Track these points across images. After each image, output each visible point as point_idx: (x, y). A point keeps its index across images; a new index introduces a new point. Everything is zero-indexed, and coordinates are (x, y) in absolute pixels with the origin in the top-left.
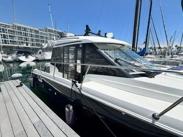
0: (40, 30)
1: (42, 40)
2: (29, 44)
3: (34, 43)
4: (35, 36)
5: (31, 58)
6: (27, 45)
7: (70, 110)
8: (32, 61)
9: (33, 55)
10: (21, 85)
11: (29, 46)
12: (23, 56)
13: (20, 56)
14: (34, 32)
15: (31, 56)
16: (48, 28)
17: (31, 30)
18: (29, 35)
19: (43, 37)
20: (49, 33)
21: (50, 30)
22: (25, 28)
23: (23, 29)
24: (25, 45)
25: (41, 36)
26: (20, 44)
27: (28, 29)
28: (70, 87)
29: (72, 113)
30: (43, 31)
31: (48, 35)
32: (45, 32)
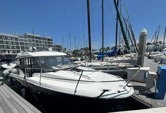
0: (20, 37)
1: (22, 47)
2: (10, 51)
3: (15, 50)
4: (15, 43)
5: (13, 65)
6: (9, 52)
7: (23, 91)
8: (14, 68)
9: (14, 62)
10: (3, 84)
11: (11, 53)
12: (5, 63)
13: (3, 64)
14: (14, 39)
15: (13, 63)
16: (27, 34)
17: (11, 38)
18: (10, 43)
19: (23, 43)
20: (29, 39)
21: (29, 36)
22: (6, 37)
23: (4, 37)
24: (7, 53)
25: (21, 43)
26: (2, 53)
27: (9, 37)
28: (23, 80)
29: (24, 92)
30: (23, 38)
31: (28, 41)
32: (25, 38)
